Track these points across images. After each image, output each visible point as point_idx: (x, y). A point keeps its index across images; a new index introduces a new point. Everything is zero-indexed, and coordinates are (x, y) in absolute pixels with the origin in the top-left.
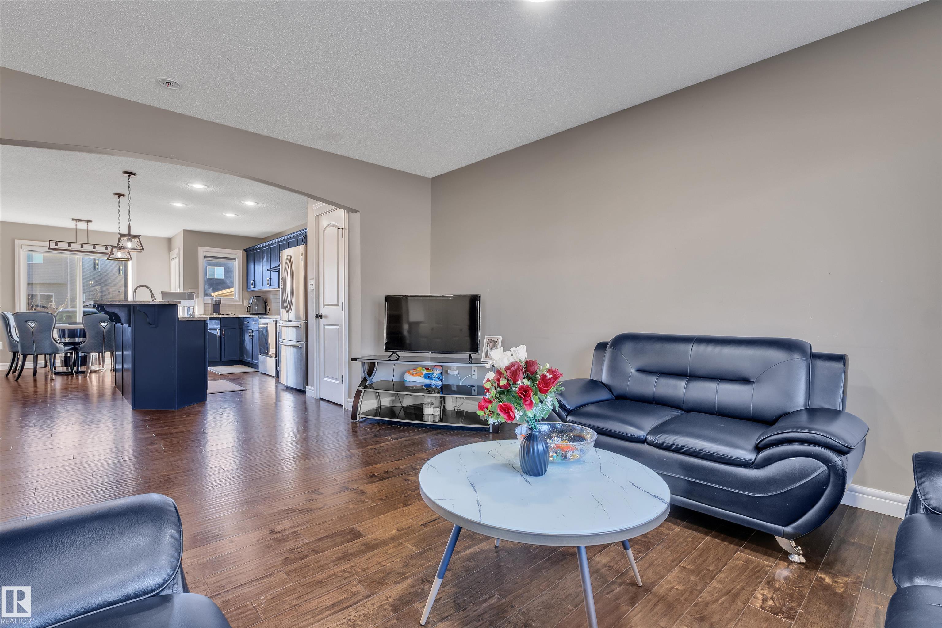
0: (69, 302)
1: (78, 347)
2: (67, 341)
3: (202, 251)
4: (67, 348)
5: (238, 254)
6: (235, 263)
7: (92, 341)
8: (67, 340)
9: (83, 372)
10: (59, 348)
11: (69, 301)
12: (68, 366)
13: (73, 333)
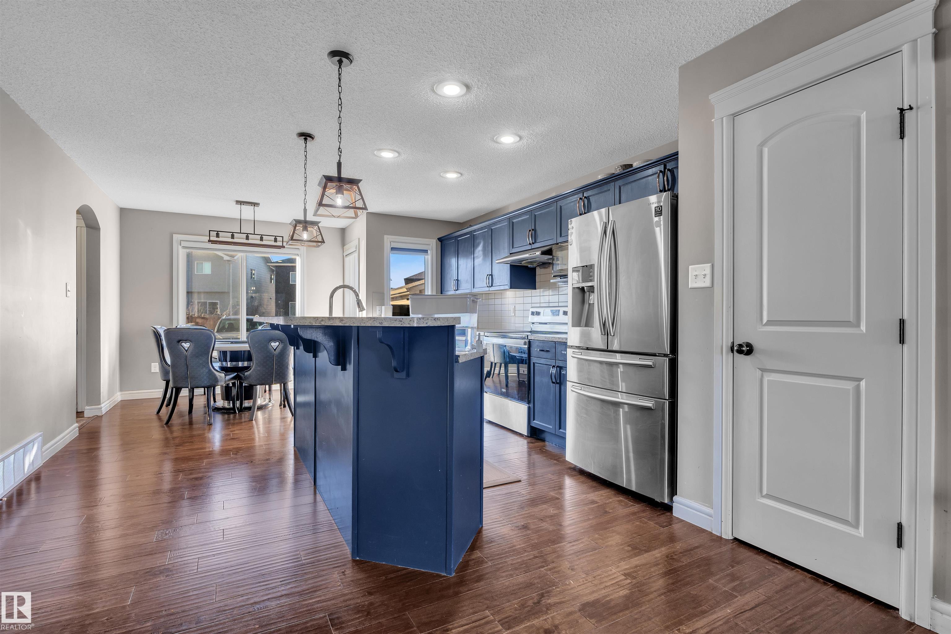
0: (231, 310)
1: (242, 375)
2: (229, 366)
3: (389, 240)
4: (228, 377)
5: (431, 245)
6: (426, 257)
7: (259, 369)
8: (229, 364)
9: (249, 408)
10: (219, 378)
11: (231, 307)
12: (230, 400)
13: (236, 356)
